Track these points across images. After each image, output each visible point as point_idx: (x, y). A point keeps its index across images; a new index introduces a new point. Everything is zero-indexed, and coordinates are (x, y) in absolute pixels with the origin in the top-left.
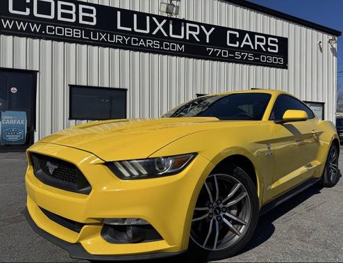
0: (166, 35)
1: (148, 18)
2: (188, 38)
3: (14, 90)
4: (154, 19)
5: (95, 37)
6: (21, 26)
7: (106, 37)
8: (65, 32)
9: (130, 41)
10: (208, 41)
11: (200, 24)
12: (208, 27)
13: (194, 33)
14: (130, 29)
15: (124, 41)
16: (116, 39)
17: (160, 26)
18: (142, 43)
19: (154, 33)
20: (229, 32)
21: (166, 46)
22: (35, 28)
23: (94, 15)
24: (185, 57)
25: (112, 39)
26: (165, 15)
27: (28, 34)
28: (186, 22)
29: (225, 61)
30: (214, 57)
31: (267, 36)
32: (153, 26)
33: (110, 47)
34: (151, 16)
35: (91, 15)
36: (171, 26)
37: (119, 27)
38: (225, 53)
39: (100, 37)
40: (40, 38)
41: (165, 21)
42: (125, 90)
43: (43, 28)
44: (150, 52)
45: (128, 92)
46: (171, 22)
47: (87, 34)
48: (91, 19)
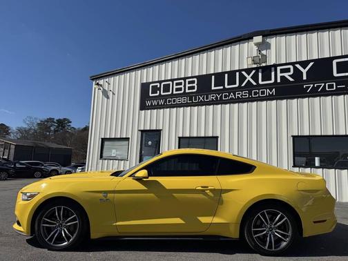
0: (255, 84)
1: (237, 73)
2: (279, 81)
3: (150, 143)
4: (243, 73)
5: (195, 100)
6: (155, 103)
7: (203, 98)
8: (178, 101)
9: (221, 97)
10: (305, 78)
12: (304, 64)
13: (286, 75)
14: (222, 87)
15: (217, 97)
16: (211, 97)
17: (249, 78)
18: (232, 96)
19: (243, 85)
21: (255, 93)
22: (162, 102)
23: (195, 85)
24: (277, 99)
25: (207, 98)
26: (255, 66)
27: (158, 107)
29: (332, 95)
30: (315, 93)
32: (242, 78)
33: (206, 105)
34: (240, 71)
35: (193, 85)
36: (260, 75)
37: (213, 88)
38: (331, 86)
39: (199, 98)
40: (164, 108)
41: (254, 71)
42: (217, 137)
43: (166, 102)
44: (239, 102)
45: (219, 139)
46: (260, 70)
47: (191, 99)
48: (193, 88)
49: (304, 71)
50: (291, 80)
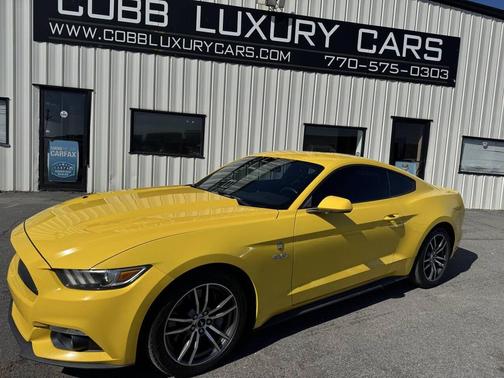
0: (264, 38)
1: (240, 13)
2: (296, 41)
3: (64, 114)
4: (249, 15)
5: (165, 43)
6: (73, 31)
7: (180, 43)
8: (127, 37)
9: (212, 48)
10: (327, 45)
11: (316, 20)
12: (329, 24)
13: (306, 34)
14: (213, 31)
15: (204, 47)
16: (195, 45)
17: (256, 26)
18: (229, 50)
19: (248, 35)
20: (361, 31)
21: (264, 54)
22: (90, 33)
23: (164, 13)
24: (291, 69)
25: (188, 45)
26: (266, 8)
27: (81, 41)
28: (295, 17)
29: (353, 75)
30: (336, 70)
31: (424, 36)
32: (247, 25)
33: (185, 56)
34: (244, 10)
35: (161, 13)
36: (273, 25)
37: (199, 28)
38: (353, 64)
39: (172, 42)
40: (95, 46)
41: (264, 17)
42: (204, 117)
43: (100, 33)
44: (239, 63)
45: (207, 120)
46: (273, 18)
47: (156, 40)
48: (160, 19)
49: (328, 35)
50: (312, 44)
